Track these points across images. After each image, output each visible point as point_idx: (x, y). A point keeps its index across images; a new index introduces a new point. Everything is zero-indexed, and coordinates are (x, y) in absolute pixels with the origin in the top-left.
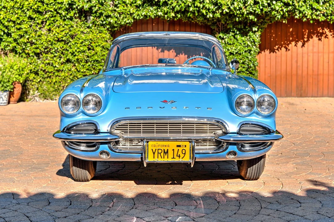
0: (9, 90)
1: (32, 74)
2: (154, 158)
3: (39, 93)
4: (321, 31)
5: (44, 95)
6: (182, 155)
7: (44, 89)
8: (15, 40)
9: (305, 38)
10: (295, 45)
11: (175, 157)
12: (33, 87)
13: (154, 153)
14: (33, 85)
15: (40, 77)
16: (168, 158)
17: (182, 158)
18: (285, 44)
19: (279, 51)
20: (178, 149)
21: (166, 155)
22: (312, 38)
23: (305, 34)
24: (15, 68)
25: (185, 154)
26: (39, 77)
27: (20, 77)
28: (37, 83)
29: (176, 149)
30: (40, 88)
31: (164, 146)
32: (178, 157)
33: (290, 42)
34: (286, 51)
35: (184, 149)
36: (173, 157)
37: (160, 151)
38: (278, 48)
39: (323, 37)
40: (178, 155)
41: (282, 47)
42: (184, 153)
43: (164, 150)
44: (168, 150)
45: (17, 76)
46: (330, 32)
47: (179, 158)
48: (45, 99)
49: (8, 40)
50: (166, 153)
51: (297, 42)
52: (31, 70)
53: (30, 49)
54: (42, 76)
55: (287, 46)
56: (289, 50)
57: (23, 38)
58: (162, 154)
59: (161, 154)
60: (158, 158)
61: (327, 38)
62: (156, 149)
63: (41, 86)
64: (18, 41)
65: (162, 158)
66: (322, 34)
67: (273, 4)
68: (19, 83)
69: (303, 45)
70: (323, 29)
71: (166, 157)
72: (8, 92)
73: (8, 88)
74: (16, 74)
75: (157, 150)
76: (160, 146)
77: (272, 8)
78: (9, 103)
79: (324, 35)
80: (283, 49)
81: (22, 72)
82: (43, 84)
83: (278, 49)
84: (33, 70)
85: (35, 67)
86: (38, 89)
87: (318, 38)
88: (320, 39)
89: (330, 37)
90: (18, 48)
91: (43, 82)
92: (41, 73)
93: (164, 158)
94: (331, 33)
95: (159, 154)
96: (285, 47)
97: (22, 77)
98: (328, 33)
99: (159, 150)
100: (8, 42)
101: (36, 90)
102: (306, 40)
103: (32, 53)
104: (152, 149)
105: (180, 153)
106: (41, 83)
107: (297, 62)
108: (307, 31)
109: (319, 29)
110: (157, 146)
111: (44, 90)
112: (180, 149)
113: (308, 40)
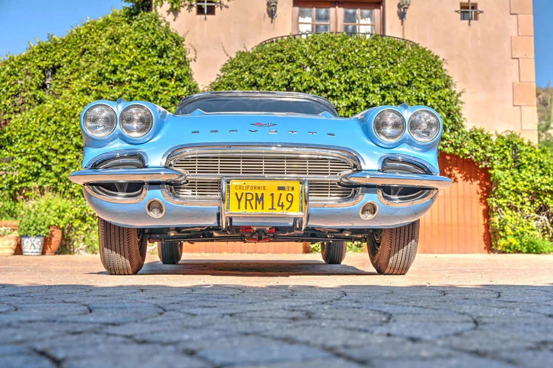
0: (44, 235)
1: (76, 220)
2: (239, 208)
3: (86, 246)
5: (92, 248)
6: (287, 204)
7: (92, 239)
8: (57, 175)
11: (274, 208)
12: (79, 238)
13: (239, 200)
14: (78, 235)
15: (88, 224)
16: (263, 209)
17: (287, 209)
20: (281, 194)
21: (259, 203)
24: (54, 207)
25: (292, 202)
26: (86, 224)
27: (60, 221)
28: (84, 232)
29: (277, 194)
30: (87, 239)
31: (257, 188)
32: (281, 207)
35: (291, 194)
36: (271, 208)
37: (249, 197)
40: (280, 204)
42: (290, 200)
43: (256, 194)
44: (263, 194)
45: (56, 218)
46: (460, 173)
47: (282, 209)
48: (93, 253)
49: (47, 175)
50: (260, 199)
52: (76, 215)
53: (76, 186)
54: (90, 222)
57: (67, 171)
58: (253, 202)
59: (251, 201)
60: (246, 208)
61: (457, 182)
62: (243, 193)
63: (88, 236)
64: (61, 177)
65: (252, 208)
66: (450, 176)
68: (58, 227)
71: (259, 206)
72: (42, 238)
73: (43, 232)
74: (54, 215)
75: (244, 196)
76: (249, 189)
78: (43, 253)
79: (453, 178)
81: (62, 214)
82: (92, 234)
84: (78, 214)
85: (82, 210)
86: (84, 240)
89: (459, 180)
90: (60, 185)
91: (91, 231)
92: (89, 218)
93: (256, 208)
94: (461, 175)
95: (248, 202)
97: (62, 220)
99: (248, 195)
100: (47, 177)
101: (81, 241)
103: (79, 192)
104: (236, 194)
105: (283, 200)
106: (88, 232)
110: (244, 188)
111: (92, 241)
112: (284, 193)
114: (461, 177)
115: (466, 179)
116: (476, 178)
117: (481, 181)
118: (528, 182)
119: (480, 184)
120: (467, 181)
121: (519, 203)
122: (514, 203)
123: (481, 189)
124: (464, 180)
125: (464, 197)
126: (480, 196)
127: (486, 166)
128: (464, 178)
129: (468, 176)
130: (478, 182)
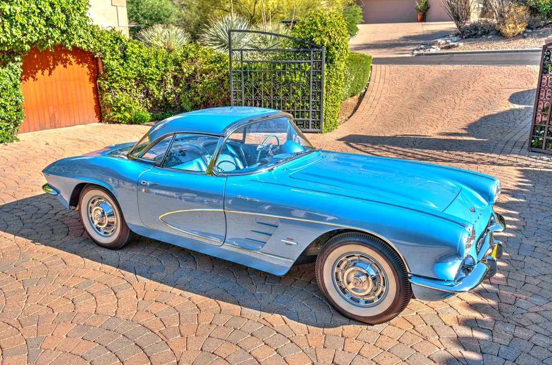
4: (65, 57)
9: (50, 65)
10: (42, 74)
18: (32, 73)
19: (26, 81)
22: (57, 65)
23: (50, 61)
33: (37, 70)
34: (34, 80)
38: (25, 77)
39: (67, 64)
41: (29, 77)
46: (74, 58)
51: (43, 70)
55: (34, 75)
56: (37, 79)
61: (72, 64)
66: (66, 60)
67: (50, 32)
69: (50, 74)
70: (67, 56)
77: (48, 36)
79: (68, 62)
80: (30, 78)
83: (25, 80)
87: (63, 65)
88: (65, 66)
89: (74, 63)
94: (75, 60)
96: (32, 77)
98: (71, 59)
102: (52, 67)
107: (46, 91)
108: (52, 58)
109: (62, 55)
113: (54, 68)
114: (75, 61)
115: (78, 63)
116: (86, 62)
117: (88, 64)
118: (135, 71)
119: (89, 67)
120: (79, 64)
121: (128, 86)
122: (125, 86)
123: (90, 71)
124: (77, 63)
125: (79, 79)
126: (89, 76)
127: (99, 56)
128: (76, 62)
129: (80, 60)
130: (87, 65)
